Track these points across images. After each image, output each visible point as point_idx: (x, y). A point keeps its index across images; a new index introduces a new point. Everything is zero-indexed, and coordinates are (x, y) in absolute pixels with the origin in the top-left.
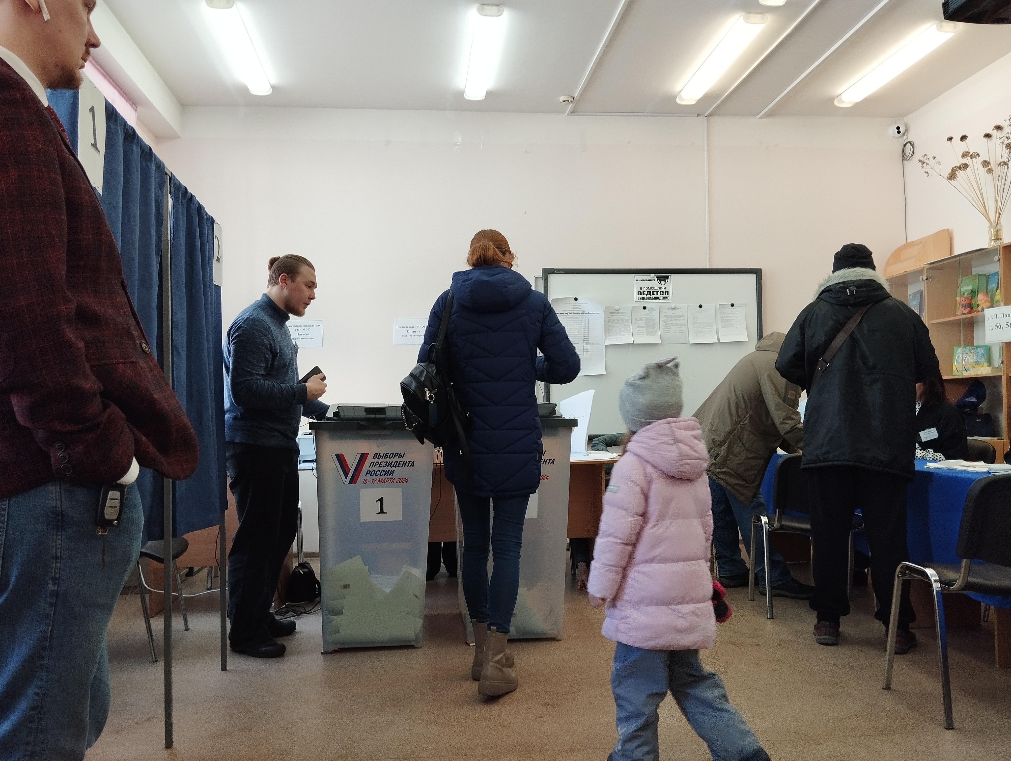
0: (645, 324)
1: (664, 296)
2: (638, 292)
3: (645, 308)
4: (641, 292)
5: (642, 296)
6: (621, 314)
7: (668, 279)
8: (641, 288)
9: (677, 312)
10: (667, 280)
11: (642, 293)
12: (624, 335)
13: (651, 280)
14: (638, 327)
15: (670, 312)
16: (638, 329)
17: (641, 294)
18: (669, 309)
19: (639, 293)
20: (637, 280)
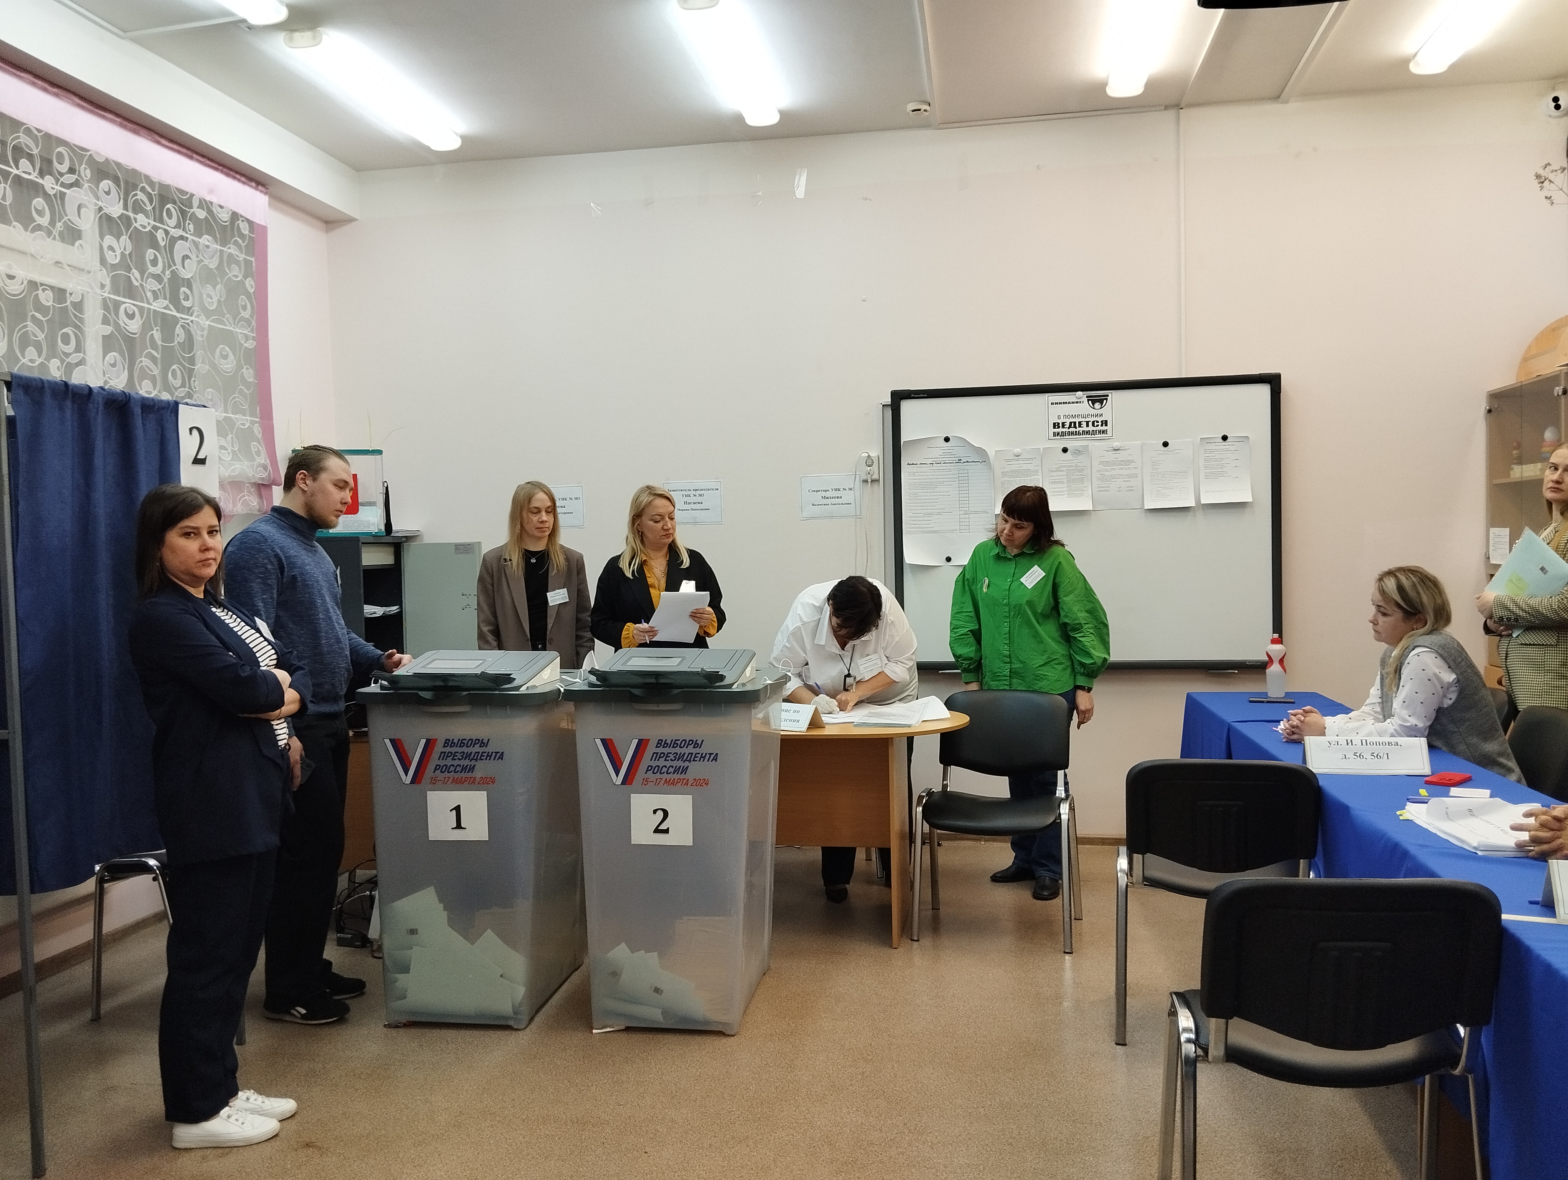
0: (1065, 477)
1: (1100, 428)
3: (1065, 450)
5: (1061, 430)
6: (1023, 462)
7: (1107, 399)
8: (1059, 417)
9: (1121, 455)
10: (1105, 401)
11: (1061, 425)
13: (1077, 402)
14: (1053, 483)
15: (1112, 456)
16: (1054, 486)
17: (1059, 427)
18: (1108, 451)
19: (1056, 425)
20: (1052, 404)
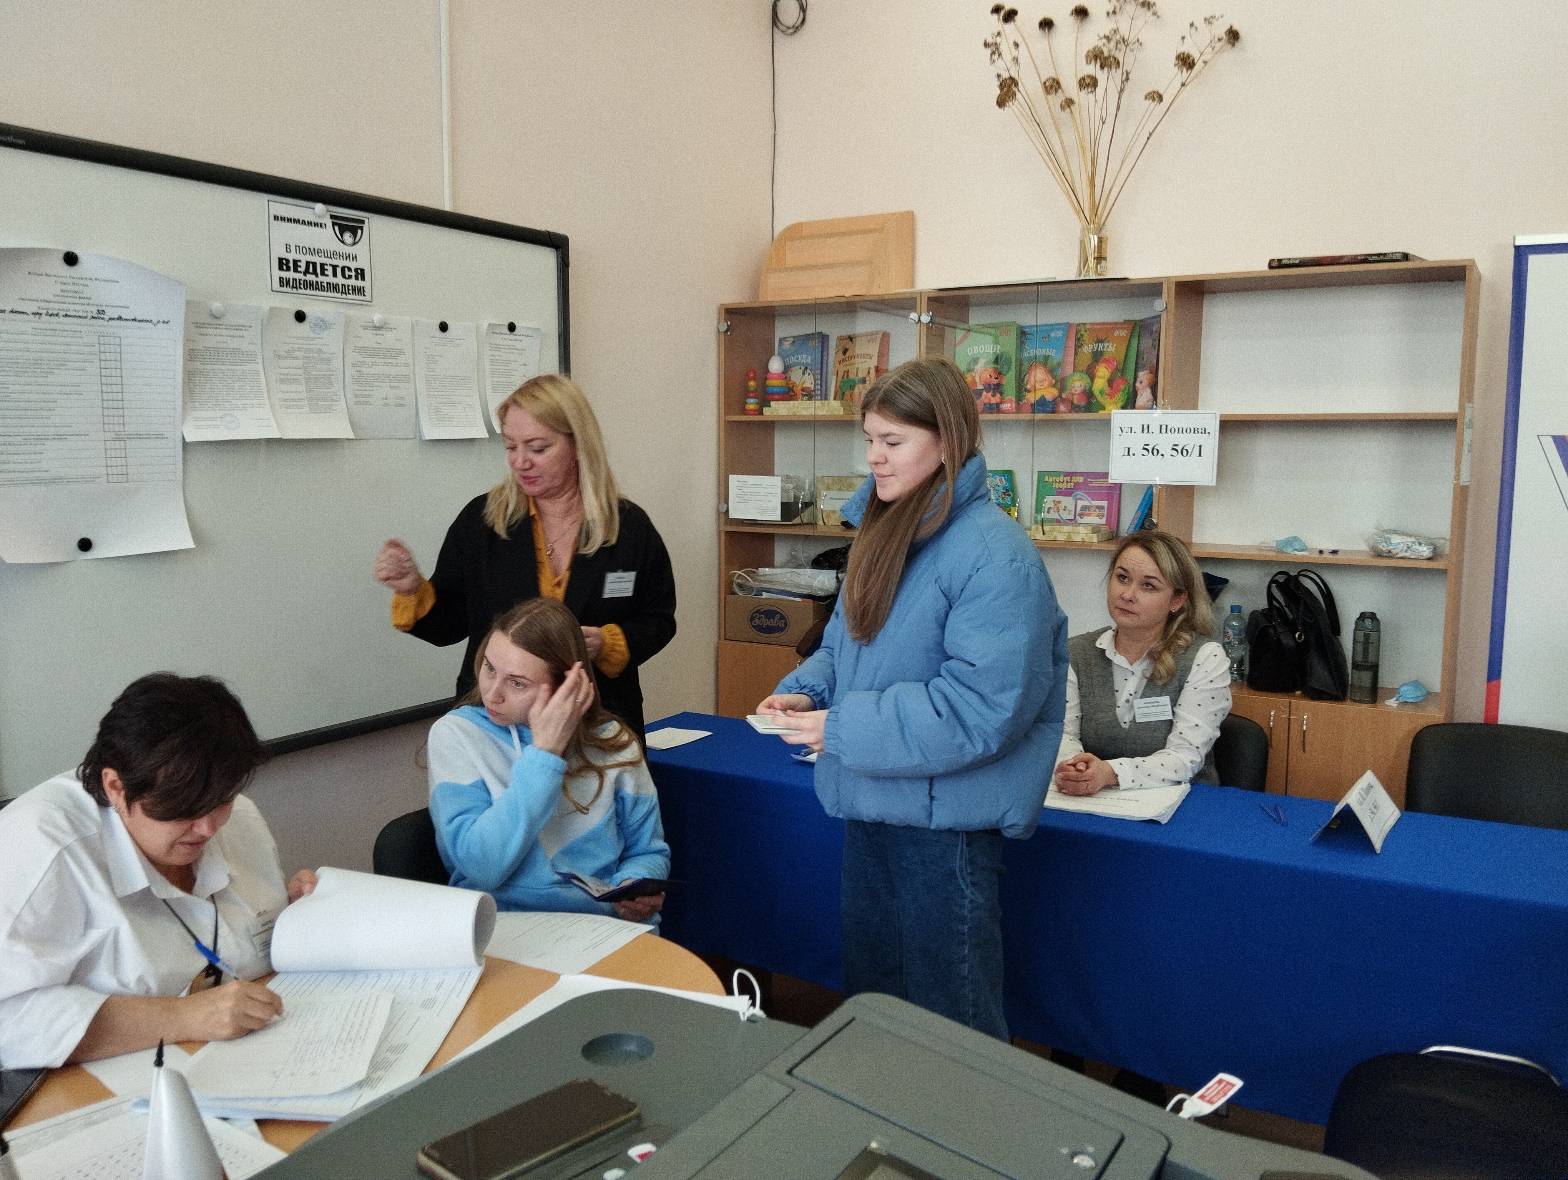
0: (301, 371)
1: (353, 282)
2: (280, 260)
3: (300, 317)
4: (288, 261)
5: (291, 275)
6: (228, 332)
7: (362, 228)
8: (288, 247)
9: (387, 340)
10: (359, 231)
11: (291, 265)
12: (244, 407)
13: (316, 225)
14: (283, 381)
15: (369, 339)
16: (285, 387)
17: (288, 269)
18: (366, 328)
19: (283, 264)
20: (276, 218)
